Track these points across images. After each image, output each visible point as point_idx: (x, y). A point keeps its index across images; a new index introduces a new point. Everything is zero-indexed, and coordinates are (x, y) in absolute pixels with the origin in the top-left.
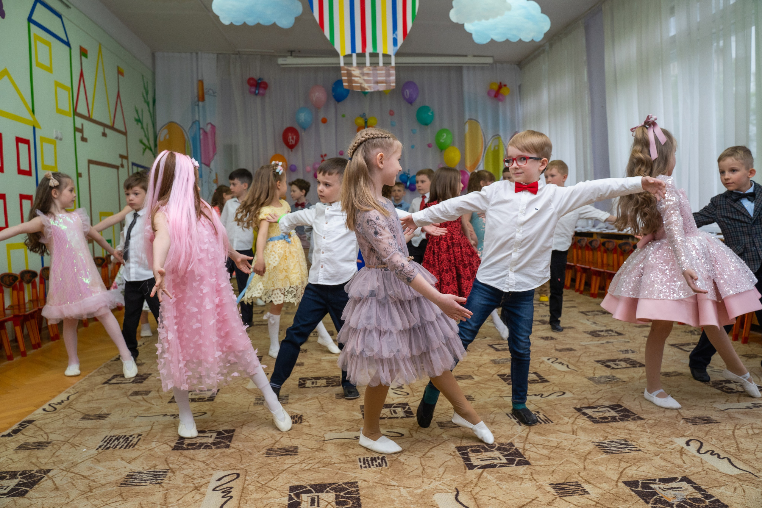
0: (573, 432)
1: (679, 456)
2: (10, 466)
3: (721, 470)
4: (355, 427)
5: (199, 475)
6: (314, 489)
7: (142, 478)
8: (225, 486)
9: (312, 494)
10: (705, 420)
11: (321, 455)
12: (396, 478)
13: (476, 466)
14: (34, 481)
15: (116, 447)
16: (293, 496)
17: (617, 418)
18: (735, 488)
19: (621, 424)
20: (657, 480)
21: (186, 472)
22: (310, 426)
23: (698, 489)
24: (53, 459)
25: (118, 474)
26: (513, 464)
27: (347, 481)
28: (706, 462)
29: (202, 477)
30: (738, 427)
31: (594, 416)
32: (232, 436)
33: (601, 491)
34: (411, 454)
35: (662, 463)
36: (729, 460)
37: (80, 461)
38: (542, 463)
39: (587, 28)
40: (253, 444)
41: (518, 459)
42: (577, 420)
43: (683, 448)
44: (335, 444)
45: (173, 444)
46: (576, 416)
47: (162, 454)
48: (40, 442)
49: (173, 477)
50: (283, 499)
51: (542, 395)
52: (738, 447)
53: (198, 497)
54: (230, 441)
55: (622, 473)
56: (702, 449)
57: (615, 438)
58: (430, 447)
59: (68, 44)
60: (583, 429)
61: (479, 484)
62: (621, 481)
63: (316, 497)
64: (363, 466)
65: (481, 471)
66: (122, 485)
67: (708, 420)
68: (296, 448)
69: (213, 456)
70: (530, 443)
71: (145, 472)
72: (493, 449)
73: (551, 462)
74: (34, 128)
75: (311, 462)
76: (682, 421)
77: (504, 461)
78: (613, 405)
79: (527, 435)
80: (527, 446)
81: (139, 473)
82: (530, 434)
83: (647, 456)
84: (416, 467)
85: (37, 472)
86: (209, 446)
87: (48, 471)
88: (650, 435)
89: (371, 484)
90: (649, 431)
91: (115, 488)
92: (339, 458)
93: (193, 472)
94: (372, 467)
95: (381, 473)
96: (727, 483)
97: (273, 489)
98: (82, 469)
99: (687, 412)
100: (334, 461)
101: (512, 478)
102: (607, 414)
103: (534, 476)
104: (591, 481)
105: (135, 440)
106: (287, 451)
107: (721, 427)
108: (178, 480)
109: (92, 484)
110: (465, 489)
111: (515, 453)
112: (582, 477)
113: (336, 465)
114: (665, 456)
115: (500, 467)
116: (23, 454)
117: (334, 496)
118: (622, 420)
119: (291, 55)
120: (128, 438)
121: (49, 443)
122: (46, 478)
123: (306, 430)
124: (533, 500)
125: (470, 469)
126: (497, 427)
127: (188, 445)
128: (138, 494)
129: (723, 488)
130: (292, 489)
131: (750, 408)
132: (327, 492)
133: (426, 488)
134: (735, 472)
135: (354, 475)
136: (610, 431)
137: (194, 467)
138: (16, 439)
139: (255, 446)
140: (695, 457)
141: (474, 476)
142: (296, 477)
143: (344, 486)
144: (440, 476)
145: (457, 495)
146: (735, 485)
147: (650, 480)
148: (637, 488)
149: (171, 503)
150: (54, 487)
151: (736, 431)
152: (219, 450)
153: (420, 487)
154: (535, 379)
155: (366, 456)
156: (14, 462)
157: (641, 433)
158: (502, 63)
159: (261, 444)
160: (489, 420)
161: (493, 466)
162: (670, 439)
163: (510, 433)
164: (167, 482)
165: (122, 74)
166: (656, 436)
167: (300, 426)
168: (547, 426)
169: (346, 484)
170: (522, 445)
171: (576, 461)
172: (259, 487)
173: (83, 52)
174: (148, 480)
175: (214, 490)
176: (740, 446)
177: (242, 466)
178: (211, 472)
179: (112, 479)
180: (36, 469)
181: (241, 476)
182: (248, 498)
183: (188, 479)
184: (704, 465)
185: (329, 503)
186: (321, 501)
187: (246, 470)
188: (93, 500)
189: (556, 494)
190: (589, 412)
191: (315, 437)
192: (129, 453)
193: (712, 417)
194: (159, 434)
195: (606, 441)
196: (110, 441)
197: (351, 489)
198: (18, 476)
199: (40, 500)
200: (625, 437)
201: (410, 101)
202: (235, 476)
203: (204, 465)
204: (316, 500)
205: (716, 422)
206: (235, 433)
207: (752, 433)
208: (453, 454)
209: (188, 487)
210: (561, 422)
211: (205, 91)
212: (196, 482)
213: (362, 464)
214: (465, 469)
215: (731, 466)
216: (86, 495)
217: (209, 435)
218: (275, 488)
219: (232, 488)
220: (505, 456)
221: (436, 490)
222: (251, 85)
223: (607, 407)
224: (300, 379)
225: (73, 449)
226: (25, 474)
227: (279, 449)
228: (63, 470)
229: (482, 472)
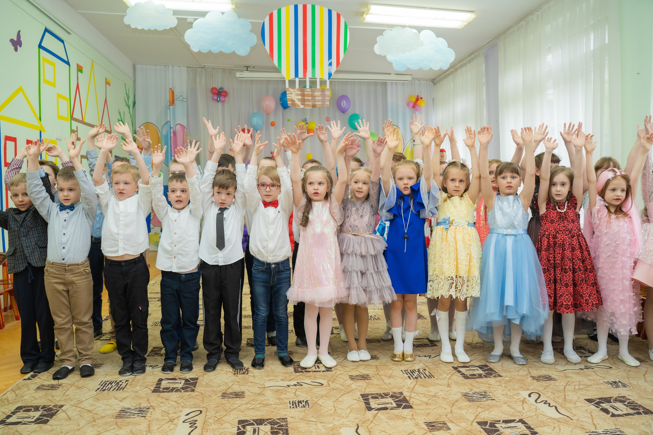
0: (448, 385)
1: (521, 404)
2: (33, 402)
3: (548, 415)
4: (288, 377)
5: (173, 411)
6: (256, 423)
7: (131, 413)
8: (192, 419)
9: (254, 426)
10: (547, 378)
11: (262, 398)
12: (315, 416)
13: (373, 409)
14: (52, 413)
15: (110, 389)
16: (241, 427)
17: (483, 375)
18: (555, 427)
19: (485, 379)
20: (502, 421)
21: (163, 409)
22: (254, 376)
23: (529, 428)
24: (64, 397)
25: (114, 410)
26: (400, 407)
27: (279, 417)
28: (539, 409)
29: (175, 413)
30: (569, 383)
31: (466, 374)
32: (196, 383)
33: (460, 428)
34: (328, 399)
35: (508, 409)
36: (556, 408)
37: (84, 399)
38: (421, 408)
39: (486, 57)
40: (211, 389)
41: (404, 404)
42: (453, 376)
43: (525, 398)
44: (272, 390)
45: (152, 388)
46: (452, 373)
47: (145, 395)
48: (53, 385)
49: (154, 412)
50: (234, 429)
51: (430, 356)
52: (565, 398)
53: (172, 427)
54: (195, 387)
55: (477, 415)
56: (539, 400)
57: (478, 390)
58: (342, 394)
59: (68, 63)
60: (456, 383)
61: (374, 421)
62: (475, 421)
63: (257, 428)
64: (292, 407)
65: (377, 411)
66: (117, 417)
67: (549, 378)
68: (243, 393)
69: (182, 398)
70: (415, 393)
71: (133, 408)
72: (388, 397)
73: (428, 407)
74: (41, 132)
75: (254, 403)
76: (530, 378)
77: (394, 405)
78: (481, 365)
79: (414, 387)
80: (413, 395)
81: (129, 409)
82: (417, 386)
83: (498, 404)
84: (330, 408)
85: (53, 406)
86: (179, 390)
87: (62, 406)
88: (504, 388)
89: (296, 420)
90: (504, 386)
91: (112, 419)
92: (275, 400)
93: (168, 409)
94: (298, 407)
95: (304, 412)
96: (550, 424)
97: (226, 422)
98: (86, 405)
99: (536, 372)
100: (271, 403)
101: (398, 417)
102: (476, 372)
103: (414, 416)
104: (454, 421)
105: (124, 385)
106: (236, 395)
107: (557, 384)
108: (156, 414)
109: (95, 416)
110: (364, 425)
111: (403, 400)
112: (448, 419)
113: (273, 406)
114: (511, 404)
115: (391, 409)
116: (42, 393)
117: (270, 428)
118: (486, 377)
119: (247, 70)
120: (118, 383)
121: (60, 385)
122: (60, 411)
123: (251, 379)
124: (411, 433)
125: (369, 410)
126: (392, 380)
127: (164, 389)
128: (129, 424)
129: (546, 427)
130: (240, 422)
131: (582, 369)
132: (265, 425)
133: (336, 423)
134: (559, 416)
135: (285, 413)
136: (475, 385)
137: (169, 405)
138: (34, 382)
139: (213, 391)
140: (532, 405)
141: (371, 416)
142: (243, 414)
143: (277, 421)
144: (347, 415)
145: (357, 429)
146: (555, 425)
147: (496, 421)
148: (485, 426)
149: (153, 431)
150: (67, 418)
151: (567, 387)
152: (187, 393)
153: (331, 423)
154: (427, 343)
155: (294, 400)
156: (35, 399)
157: (498, 387)
158: (419, 80)
159: (218, 389)
160: (388, 375)
161: (386, 409)
162: (518, 392)
163: (402, 385)
164: (150, 415)
165: (109, 84)
166: (508, 389)
167: (247, 376)
168: (430, 380)
169: (279, 419)
170: (409, 393)
171: (446, 406)
172: (216, 421)
173: (80, 69)
174: (135, 414)
175: (184, 422)
176: (567, 398)
177: (204, 405)
178: (181, 409)
179: (109, 412)
180: (53, 404)
181: (203, 412)
182: (208, 428)
183: (164, 414)
184: (537, 411)
185: (266, 433)
186: (260, 431)
187: (207, 408)
188: (97, 427)
189: (428, 430)
190: (463, 370)
191: (258, 385)
192: (120, 394)
193: (552, 376)
194: (142, 381)
195: (471, 393)
196: (105, 384)
197: (282, 423)
198: (40, 409)
199: (59, 427)
200: (486, 389)
201: (343, 111)
202: (199, 412)
203: (176, 404)
204: (257, 430)
205: (555, 380)
206: (198, 381)
207: (578, 388)
208: (358, 399)
209: (165, 419)
210: (441, 377)
211: (175, 97)
212: (170, 416)
213: (291, 405)
214: (365, 411)
215: (556, 412)
216: (91, 424)
217: (179, 381)
218: (227, 421)
219: (196, 421)
220: (395, 402)
221: (343, 425)
222: (214, 93)
223: (477, 367)
224: (248, 339)
225: (78, 390)
226: (45, 408)
227: (231, 393)
228: (73, 406)
229: (377, 413)
